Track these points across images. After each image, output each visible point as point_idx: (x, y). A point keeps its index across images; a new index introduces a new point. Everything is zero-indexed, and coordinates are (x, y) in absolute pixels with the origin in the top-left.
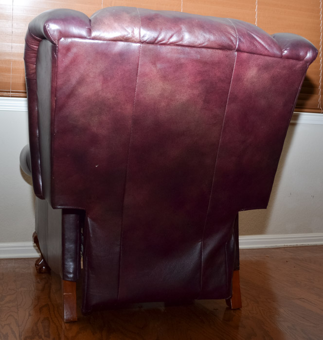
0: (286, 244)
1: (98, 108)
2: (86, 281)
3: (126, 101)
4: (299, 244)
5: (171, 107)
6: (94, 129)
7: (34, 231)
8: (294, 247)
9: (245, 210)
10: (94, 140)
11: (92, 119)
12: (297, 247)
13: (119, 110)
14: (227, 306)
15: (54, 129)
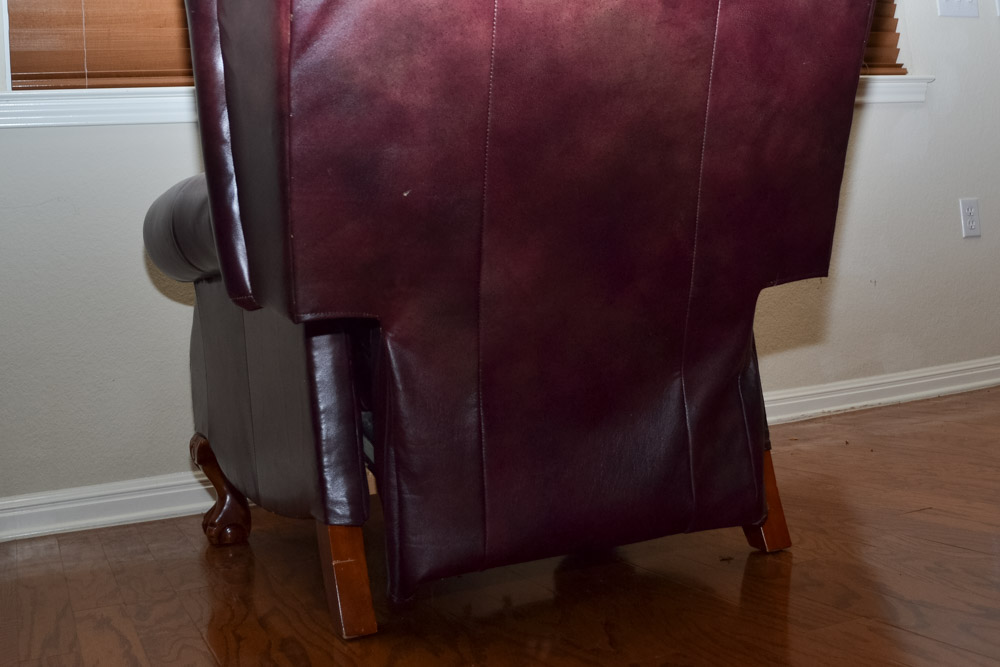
0: (826, 410)
1: (404, 37)
2: (396, 515)
3: (475, 12)
4: (858, 405)
5: (587, 23)
6: (396, 94)
7: (190, 433)
8: (846, 414)
9: (778, 284)
10: (397, 123)
11: (391, 66)
12: (853, 413)
13: (458, 38)
14: (754, 549)
15: (289, 102)
